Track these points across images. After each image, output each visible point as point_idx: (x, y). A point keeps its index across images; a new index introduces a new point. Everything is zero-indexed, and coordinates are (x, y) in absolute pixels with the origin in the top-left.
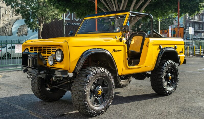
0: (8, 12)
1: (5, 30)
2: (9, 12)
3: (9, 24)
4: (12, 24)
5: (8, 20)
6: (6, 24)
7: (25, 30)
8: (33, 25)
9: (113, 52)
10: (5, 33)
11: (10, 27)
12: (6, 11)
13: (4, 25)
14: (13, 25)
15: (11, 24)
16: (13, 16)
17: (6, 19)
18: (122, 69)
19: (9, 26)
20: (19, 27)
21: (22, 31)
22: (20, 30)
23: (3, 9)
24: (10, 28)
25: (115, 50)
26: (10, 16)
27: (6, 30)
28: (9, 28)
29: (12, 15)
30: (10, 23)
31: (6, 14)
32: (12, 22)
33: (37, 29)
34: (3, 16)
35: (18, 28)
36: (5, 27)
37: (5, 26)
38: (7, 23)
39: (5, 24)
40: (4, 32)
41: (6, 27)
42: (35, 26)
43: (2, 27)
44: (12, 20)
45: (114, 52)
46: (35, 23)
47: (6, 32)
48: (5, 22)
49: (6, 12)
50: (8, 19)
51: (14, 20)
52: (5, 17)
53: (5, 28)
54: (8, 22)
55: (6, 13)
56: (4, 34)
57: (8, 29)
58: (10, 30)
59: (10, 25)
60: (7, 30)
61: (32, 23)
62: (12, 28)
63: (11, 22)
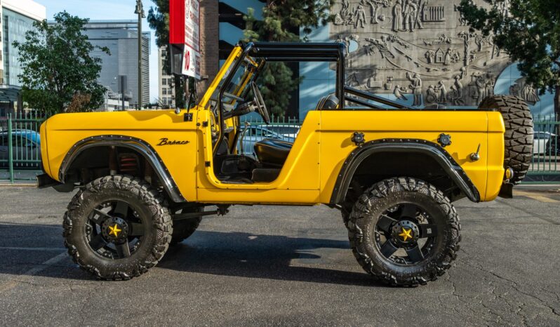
0: (485, 46)
1: (477, 93)
2: (488, 46)
3: (488, 76)
4: (495, 77)
5: (484, 67)
6: (479, 77)
7: (529, 90)
8: (540, 74)
9: (160, 145)
10: (475, 100)
11: (489, 83)
12: (482, 44)
13: (474, 79)
14: (496, 79)
15: (492, 76)
16: (498, 55)
17: (480, 64)
18: (195, 186)
19: (487, 81)
20: (513, 84)
21: (523, 92)
22: (515, 89)
23: (473, 39)
24: (490, 87)
25: (168, 141)
26: (491, 56)
27: (479, 93)
28: (486, 86)
29: (495, 52)
30: (491, 74)
31: (479, 50)
32: (496, 69)
33: (554, 86)
34: (472, 57)
35: (512, 86)
36: (477, 85)
37: (476, 83)
38: (481, 73)
39: (475, 76)
40: (473, 97)
41: (480, 84)
42: (547, 78)
43: (469, 85)
44: (494, 66)
45: (165, 144)
46: (543, 71)
47: (478, 97)
48: (477, 73)
49: (479, 46)
50: (485, 64)
51: (500, 65)
52: (478, 59)
53: (475, 87)
54: (484, 70)
55: (481, 50)
56: (472, 102)
57: (484, 90)
58: (489, 91)
59: (490, 80)
60: (482, 90)
61: (536, 71)
62: (493, 87)
63: (492, 70)
